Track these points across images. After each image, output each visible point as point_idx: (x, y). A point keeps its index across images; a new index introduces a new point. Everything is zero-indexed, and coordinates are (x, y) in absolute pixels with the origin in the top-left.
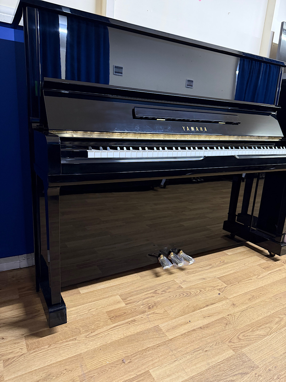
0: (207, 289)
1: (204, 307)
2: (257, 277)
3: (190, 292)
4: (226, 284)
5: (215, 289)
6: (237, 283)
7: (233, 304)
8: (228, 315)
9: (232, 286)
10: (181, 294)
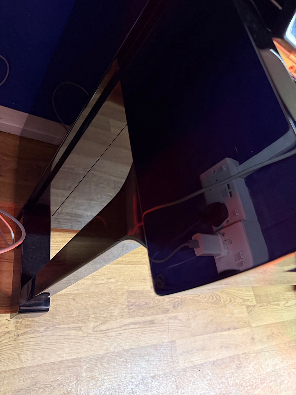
0: (237, 301)
1: (226, 330)
2: (285, 304)
3: (220, 297)
4: (256, 300)
5: (244, 305)
6: (266, 304)
7: (253, 339)
8: (243, 353)
9: (261, 308)
10: (211, 297)
